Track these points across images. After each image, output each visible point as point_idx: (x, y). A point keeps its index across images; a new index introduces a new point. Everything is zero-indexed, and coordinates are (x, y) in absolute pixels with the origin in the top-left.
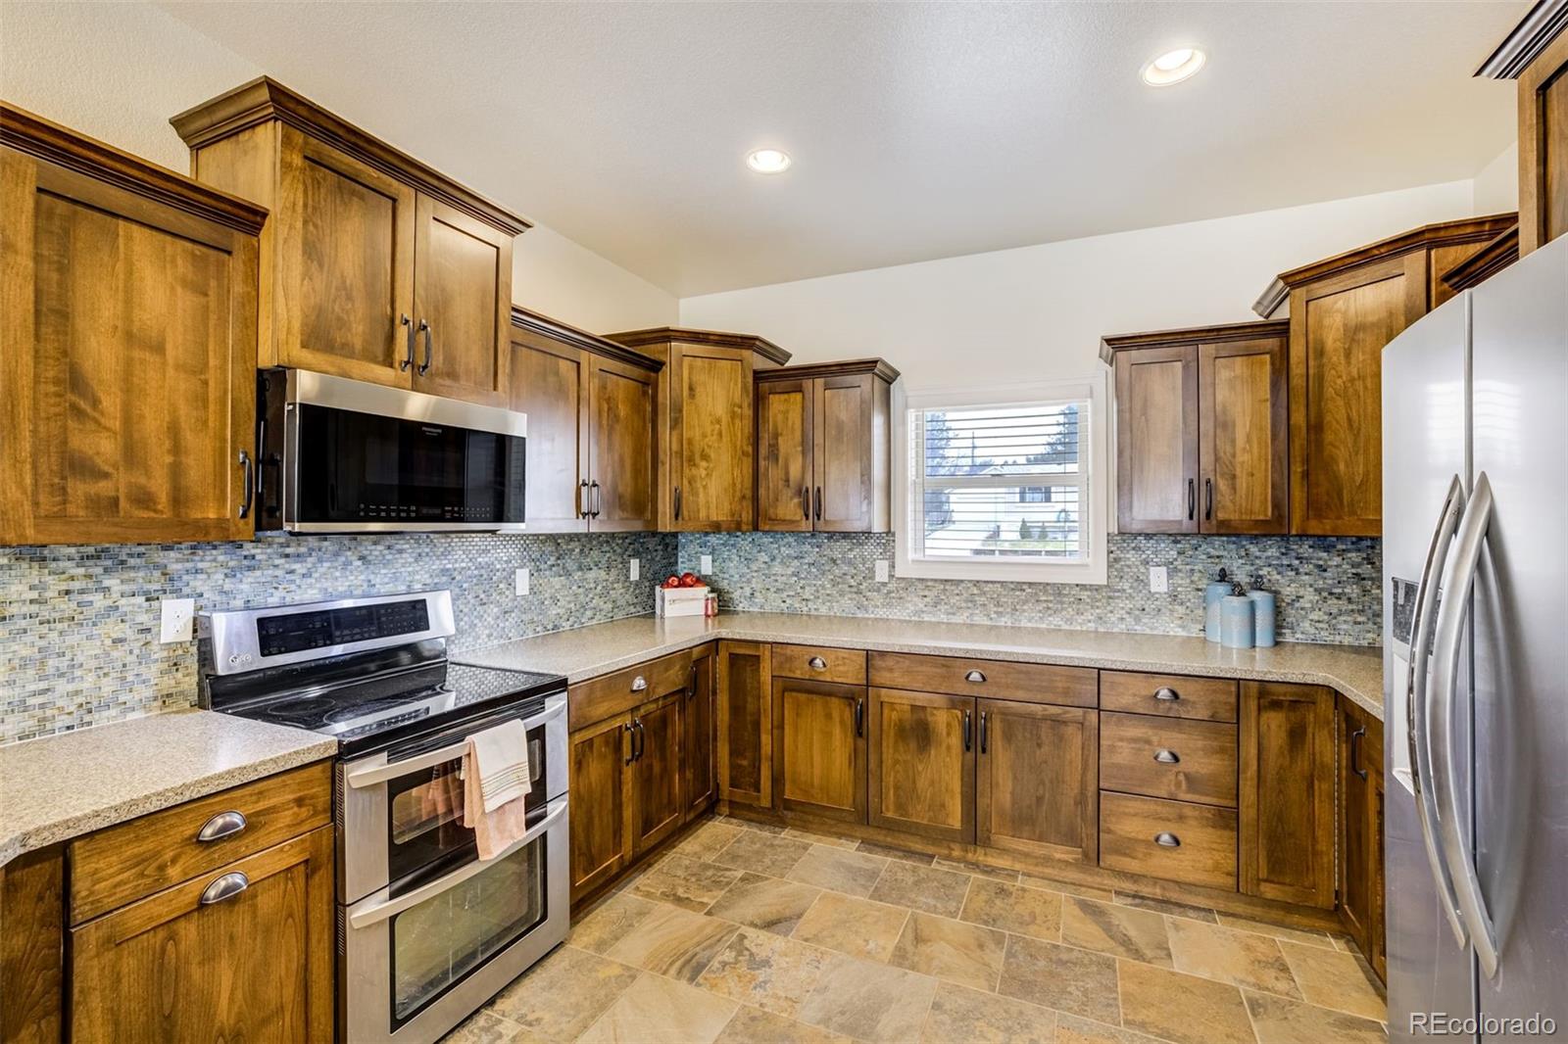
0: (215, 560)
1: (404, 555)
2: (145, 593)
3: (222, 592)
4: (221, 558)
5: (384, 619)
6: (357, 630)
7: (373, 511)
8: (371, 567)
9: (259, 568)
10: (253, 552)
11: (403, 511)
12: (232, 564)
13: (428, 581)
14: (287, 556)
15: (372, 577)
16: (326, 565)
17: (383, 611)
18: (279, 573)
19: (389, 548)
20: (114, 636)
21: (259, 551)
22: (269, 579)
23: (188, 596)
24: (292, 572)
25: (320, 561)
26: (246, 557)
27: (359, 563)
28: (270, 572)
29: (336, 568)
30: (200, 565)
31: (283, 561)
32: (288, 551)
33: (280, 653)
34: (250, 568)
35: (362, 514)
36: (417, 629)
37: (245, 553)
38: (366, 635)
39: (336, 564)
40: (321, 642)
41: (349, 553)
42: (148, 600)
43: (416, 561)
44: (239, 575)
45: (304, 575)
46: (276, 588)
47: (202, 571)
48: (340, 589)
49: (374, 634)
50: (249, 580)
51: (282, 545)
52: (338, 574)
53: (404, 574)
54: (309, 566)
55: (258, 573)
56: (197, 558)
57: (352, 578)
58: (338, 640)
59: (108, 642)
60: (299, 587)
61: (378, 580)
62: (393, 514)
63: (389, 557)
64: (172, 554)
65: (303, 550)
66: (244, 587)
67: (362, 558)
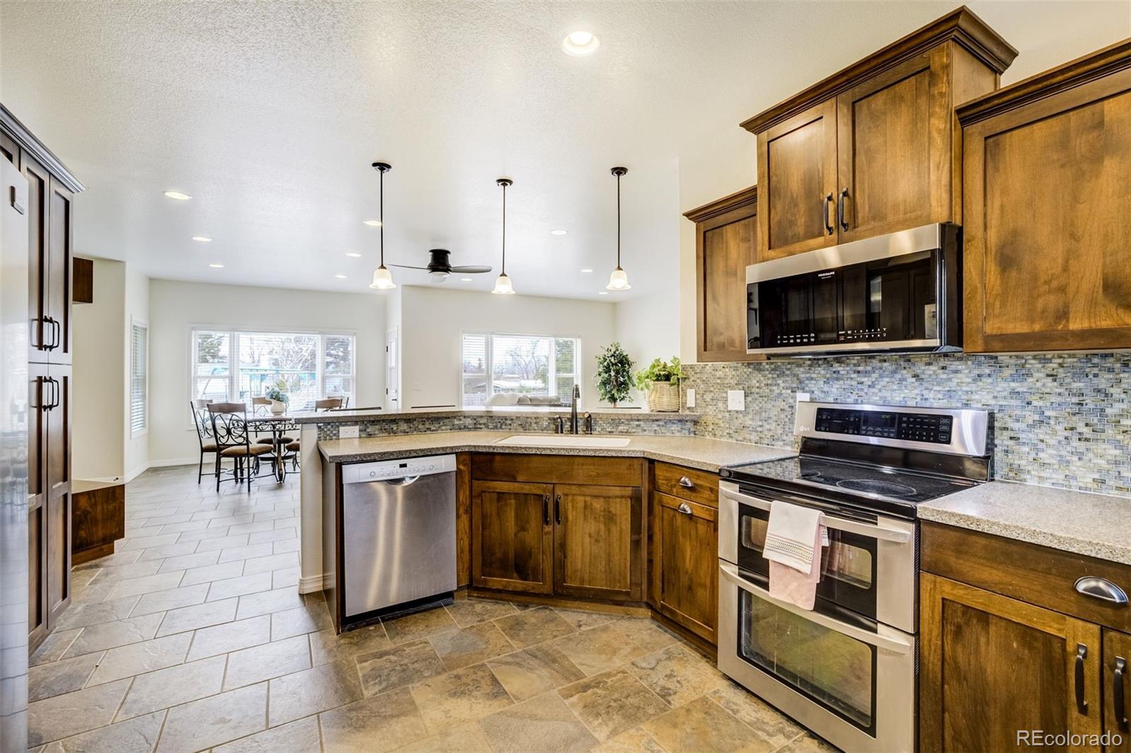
0: (819, 373)
1: (959, 375)
2: (792, 388)
3: (822, 392)
4: (823, 372)
5: (904, 425)
6: (871, 428)
7: (785, 339)
8: (925, 385)
9: (842, 379)
10: (839, 369)
11: (805, 338)
12: (828, 376)
13: (992, 402)
14: (859, 372)
15: (925, 392)
16: (887, 380)
17: (905, 419)
18: (854, 383)
19: (943, 368)
20: (782, 407)
21: (842, 368)
22: (848, 387)
23: (807, 392)
24: (862, 383)
25: (881, 376)
26: (834, 372)
27: (914, 380)
28: (849, 382)
29: (893, 383)
30: (813, 376)
31: (855, 375)
32: (860, 368)
33: (825, 431)
34: (837, 379)
35: (779, 342)
36: (936, 441)
37: (835, 370)
38: (886, 434)
39: (894, 380)
40: (851, 431)
41: (904, 372)
42: (792, 392)
43: (974, 380)
44: (831, 383)
45: (869, 386)
46: (852, 393)
47: (812, 379)
48: (897, 399)
49: (892, 435)
50: (837, 386)
51: (855, 365)
52: (895, 387)
53: (960, 393)
54: (874, 380)
55: (842, 382)
56: (812, 372)
57: (906, 391)
58: (863, 432)
59: (779, 409)
60: (866, 393)
61: (931, 395)
62: (798, 341)
63: (944, 376)
64: (802, 369)
65: (869, 368)
66: (834, 390)
67: (916, 376)
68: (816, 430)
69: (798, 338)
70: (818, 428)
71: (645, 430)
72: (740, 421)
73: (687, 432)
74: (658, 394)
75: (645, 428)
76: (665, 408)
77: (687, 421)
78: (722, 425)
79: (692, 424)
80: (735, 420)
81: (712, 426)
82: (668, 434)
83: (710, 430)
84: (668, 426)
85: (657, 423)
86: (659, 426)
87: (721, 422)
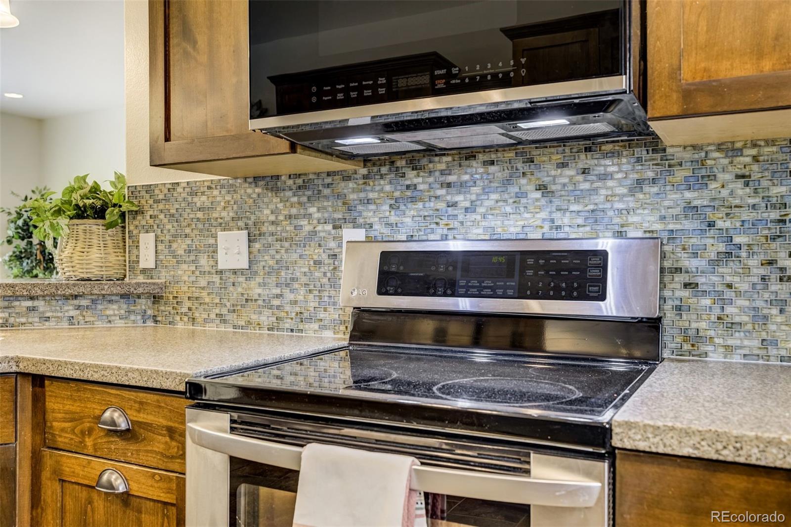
0: (381, 191)
1: (610, 183)
2: (334, 220)
3: (388, 225)
4: (388, 188)
5: (530, 273)
6: (475, 283)
7: (327, 93)
8: (557, 202)
9: (421, 200)
10: (416, 181)
11: (367, 87)
12: (397, 194)
13: (658, 227)
14: (449, 185)
15: (557, 215)
16: (494, 196)
17: (530, 261)
18: (441, 205)
19: (585, 171)
20: (315, 257)
21: (420, 180)
22: (431, 212)
23: (359, 226)
24: (454, 205)
25: (486, 191)
26: (408, 187)
27: (538, 195)
28: (432, 204)
29: (505, 201)
30: (371, 195)
31: (441, 192)
32: (452, 178)
33: (396, 294)
34: (413, 200)
35: (314, 99)
36: (584, 296)
37: (408, 182)
38: (500, 292)
39: (506, 196)
40: (441, 290)
41: (523, 181)
42: (335, 227)
43: (632, 191)
44: (402, 207)
45: (467, 210)
46: (437, 224)
47: (369, 201)
48: (512, 230)
49: (510, 292)
50: (412, 213)
51: (442, 173)
52: (508, 209)
53: (610, 213)
54: (474, 197)
55: (420, 205)
56: (368, 188)
57: (526, 215)
58: (462, 291)
59: (312, 263)
60: (462, 223)
61: (566, 221)
62: (354, 94)
63: (586, 186)
64: (351, 185)
65: (466, 177)
66: (408, 220)
67: (542, 188)
68: (380, 293)
69: (354, 89)
70: (382, 290)
71: (48, 319)
72: (240, 290)
73: (139, 317)
74: (80, 244)
75: (48, 315)
76: (95, 272)
77: (139, 297)
78: (207, 300)
79: (150, 303)
80: (231, 288)
81: (188, 304)
82: (99, 324)
83: (184, 310)
84: (100, 307)
85: (76, 302)
86: (78, 307)
87: (204, 294)
